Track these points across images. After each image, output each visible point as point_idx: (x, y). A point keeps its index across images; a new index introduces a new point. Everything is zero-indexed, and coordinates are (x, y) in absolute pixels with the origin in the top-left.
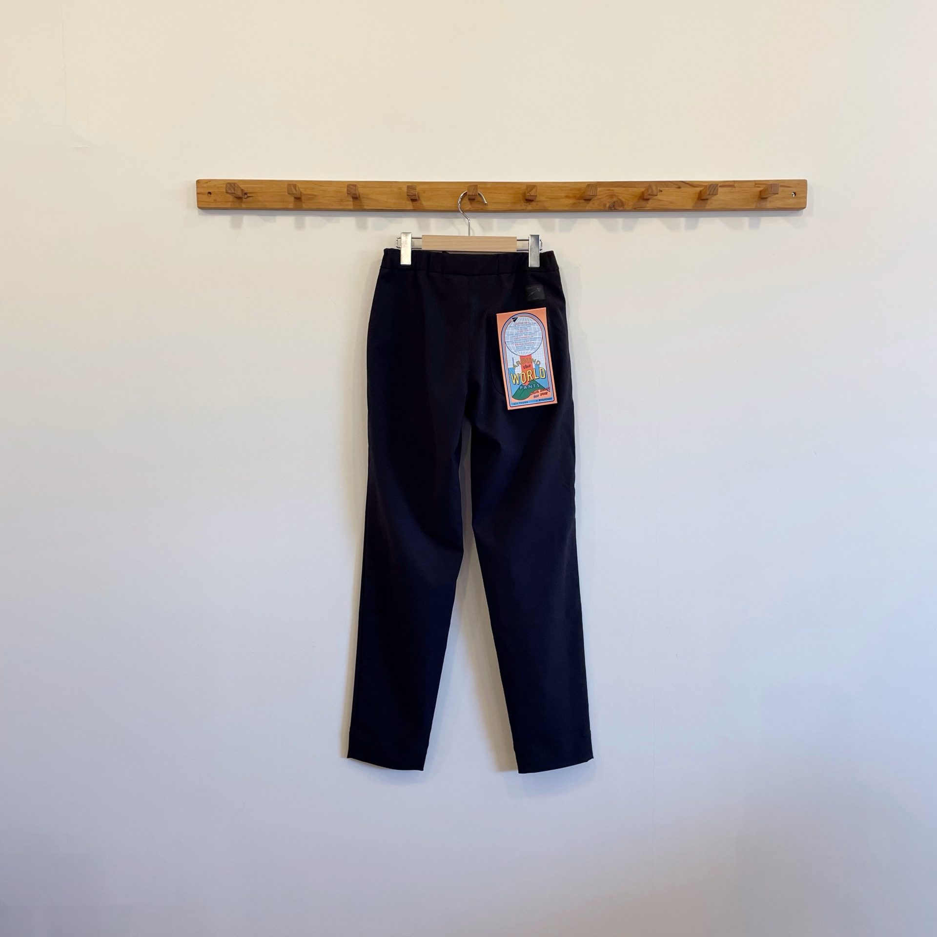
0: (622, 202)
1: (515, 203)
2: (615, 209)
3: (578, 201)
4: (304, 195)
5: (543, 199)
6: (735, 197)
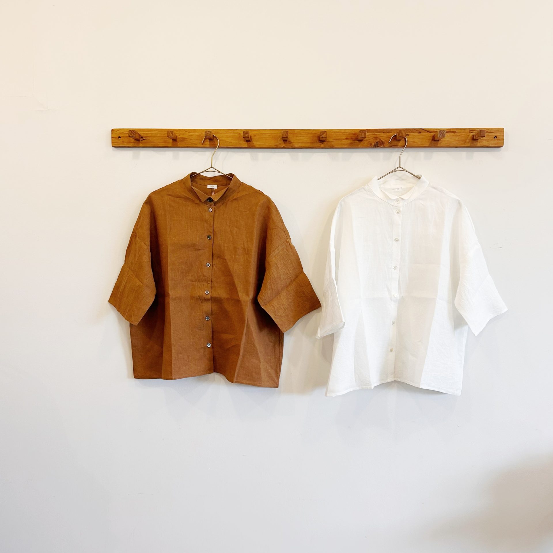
0: (382, 142)
1: (313, 143)
2: (378, 147)
3: (354, 141)
4: (179, 138)
5: (331, 140)
6: (457, 139)
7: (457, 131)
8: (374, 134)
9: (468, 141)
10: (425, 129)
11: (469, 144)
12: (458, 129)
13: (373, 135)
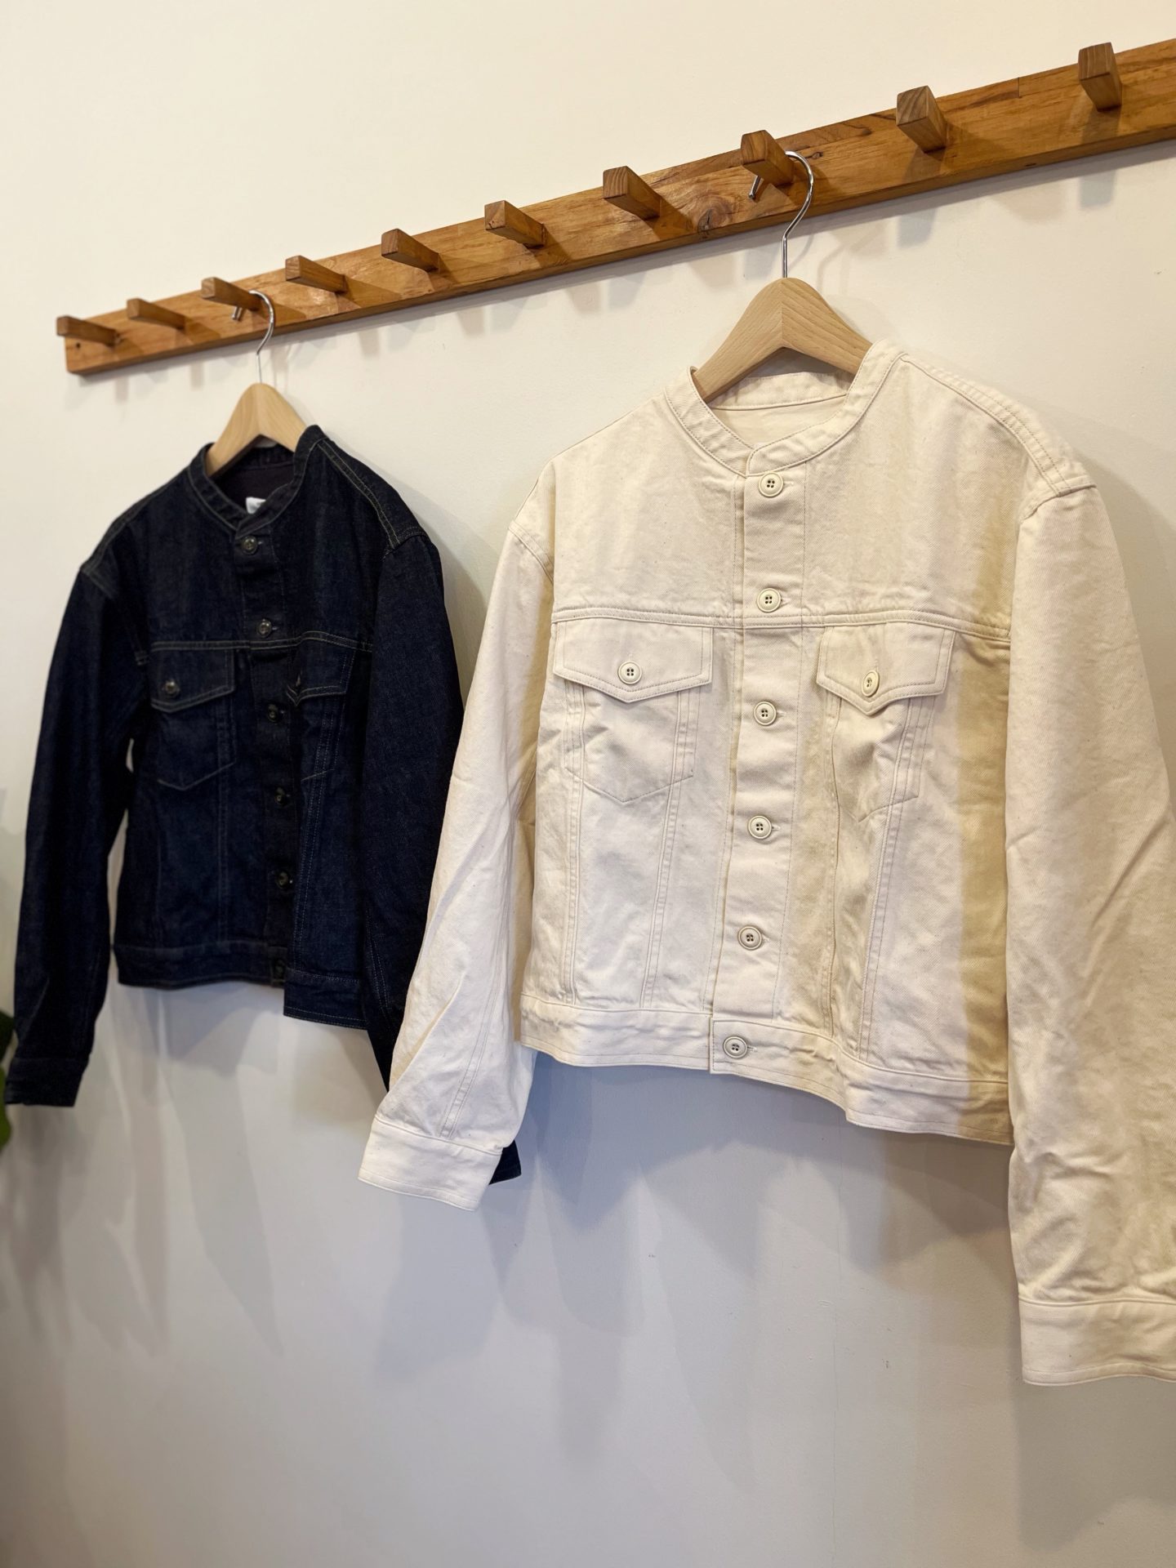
0: (726, 205)
1: (508, 259)
3: (633, 225)
5: (560, 238)
6: (1021, 124)
7: (1023, 89)
8: (698, 181)
9: (1072, 121)
10: (886, 114)
11: (1081, 136)
12: (1023, 78)
13: (693, 187)
